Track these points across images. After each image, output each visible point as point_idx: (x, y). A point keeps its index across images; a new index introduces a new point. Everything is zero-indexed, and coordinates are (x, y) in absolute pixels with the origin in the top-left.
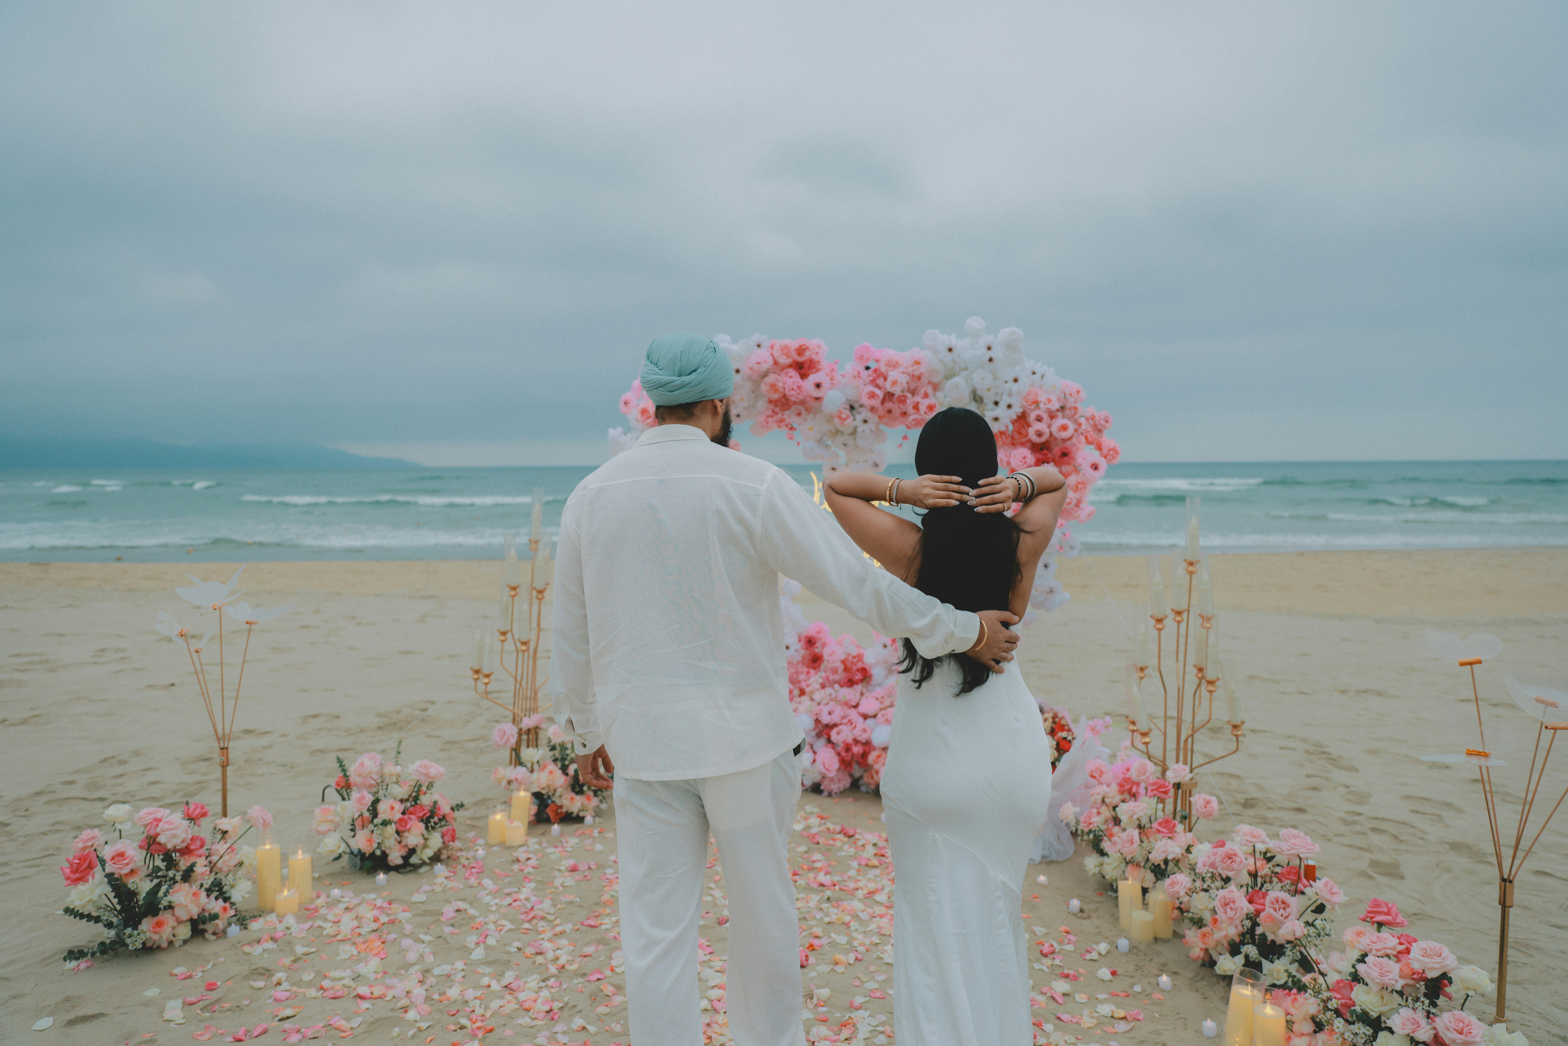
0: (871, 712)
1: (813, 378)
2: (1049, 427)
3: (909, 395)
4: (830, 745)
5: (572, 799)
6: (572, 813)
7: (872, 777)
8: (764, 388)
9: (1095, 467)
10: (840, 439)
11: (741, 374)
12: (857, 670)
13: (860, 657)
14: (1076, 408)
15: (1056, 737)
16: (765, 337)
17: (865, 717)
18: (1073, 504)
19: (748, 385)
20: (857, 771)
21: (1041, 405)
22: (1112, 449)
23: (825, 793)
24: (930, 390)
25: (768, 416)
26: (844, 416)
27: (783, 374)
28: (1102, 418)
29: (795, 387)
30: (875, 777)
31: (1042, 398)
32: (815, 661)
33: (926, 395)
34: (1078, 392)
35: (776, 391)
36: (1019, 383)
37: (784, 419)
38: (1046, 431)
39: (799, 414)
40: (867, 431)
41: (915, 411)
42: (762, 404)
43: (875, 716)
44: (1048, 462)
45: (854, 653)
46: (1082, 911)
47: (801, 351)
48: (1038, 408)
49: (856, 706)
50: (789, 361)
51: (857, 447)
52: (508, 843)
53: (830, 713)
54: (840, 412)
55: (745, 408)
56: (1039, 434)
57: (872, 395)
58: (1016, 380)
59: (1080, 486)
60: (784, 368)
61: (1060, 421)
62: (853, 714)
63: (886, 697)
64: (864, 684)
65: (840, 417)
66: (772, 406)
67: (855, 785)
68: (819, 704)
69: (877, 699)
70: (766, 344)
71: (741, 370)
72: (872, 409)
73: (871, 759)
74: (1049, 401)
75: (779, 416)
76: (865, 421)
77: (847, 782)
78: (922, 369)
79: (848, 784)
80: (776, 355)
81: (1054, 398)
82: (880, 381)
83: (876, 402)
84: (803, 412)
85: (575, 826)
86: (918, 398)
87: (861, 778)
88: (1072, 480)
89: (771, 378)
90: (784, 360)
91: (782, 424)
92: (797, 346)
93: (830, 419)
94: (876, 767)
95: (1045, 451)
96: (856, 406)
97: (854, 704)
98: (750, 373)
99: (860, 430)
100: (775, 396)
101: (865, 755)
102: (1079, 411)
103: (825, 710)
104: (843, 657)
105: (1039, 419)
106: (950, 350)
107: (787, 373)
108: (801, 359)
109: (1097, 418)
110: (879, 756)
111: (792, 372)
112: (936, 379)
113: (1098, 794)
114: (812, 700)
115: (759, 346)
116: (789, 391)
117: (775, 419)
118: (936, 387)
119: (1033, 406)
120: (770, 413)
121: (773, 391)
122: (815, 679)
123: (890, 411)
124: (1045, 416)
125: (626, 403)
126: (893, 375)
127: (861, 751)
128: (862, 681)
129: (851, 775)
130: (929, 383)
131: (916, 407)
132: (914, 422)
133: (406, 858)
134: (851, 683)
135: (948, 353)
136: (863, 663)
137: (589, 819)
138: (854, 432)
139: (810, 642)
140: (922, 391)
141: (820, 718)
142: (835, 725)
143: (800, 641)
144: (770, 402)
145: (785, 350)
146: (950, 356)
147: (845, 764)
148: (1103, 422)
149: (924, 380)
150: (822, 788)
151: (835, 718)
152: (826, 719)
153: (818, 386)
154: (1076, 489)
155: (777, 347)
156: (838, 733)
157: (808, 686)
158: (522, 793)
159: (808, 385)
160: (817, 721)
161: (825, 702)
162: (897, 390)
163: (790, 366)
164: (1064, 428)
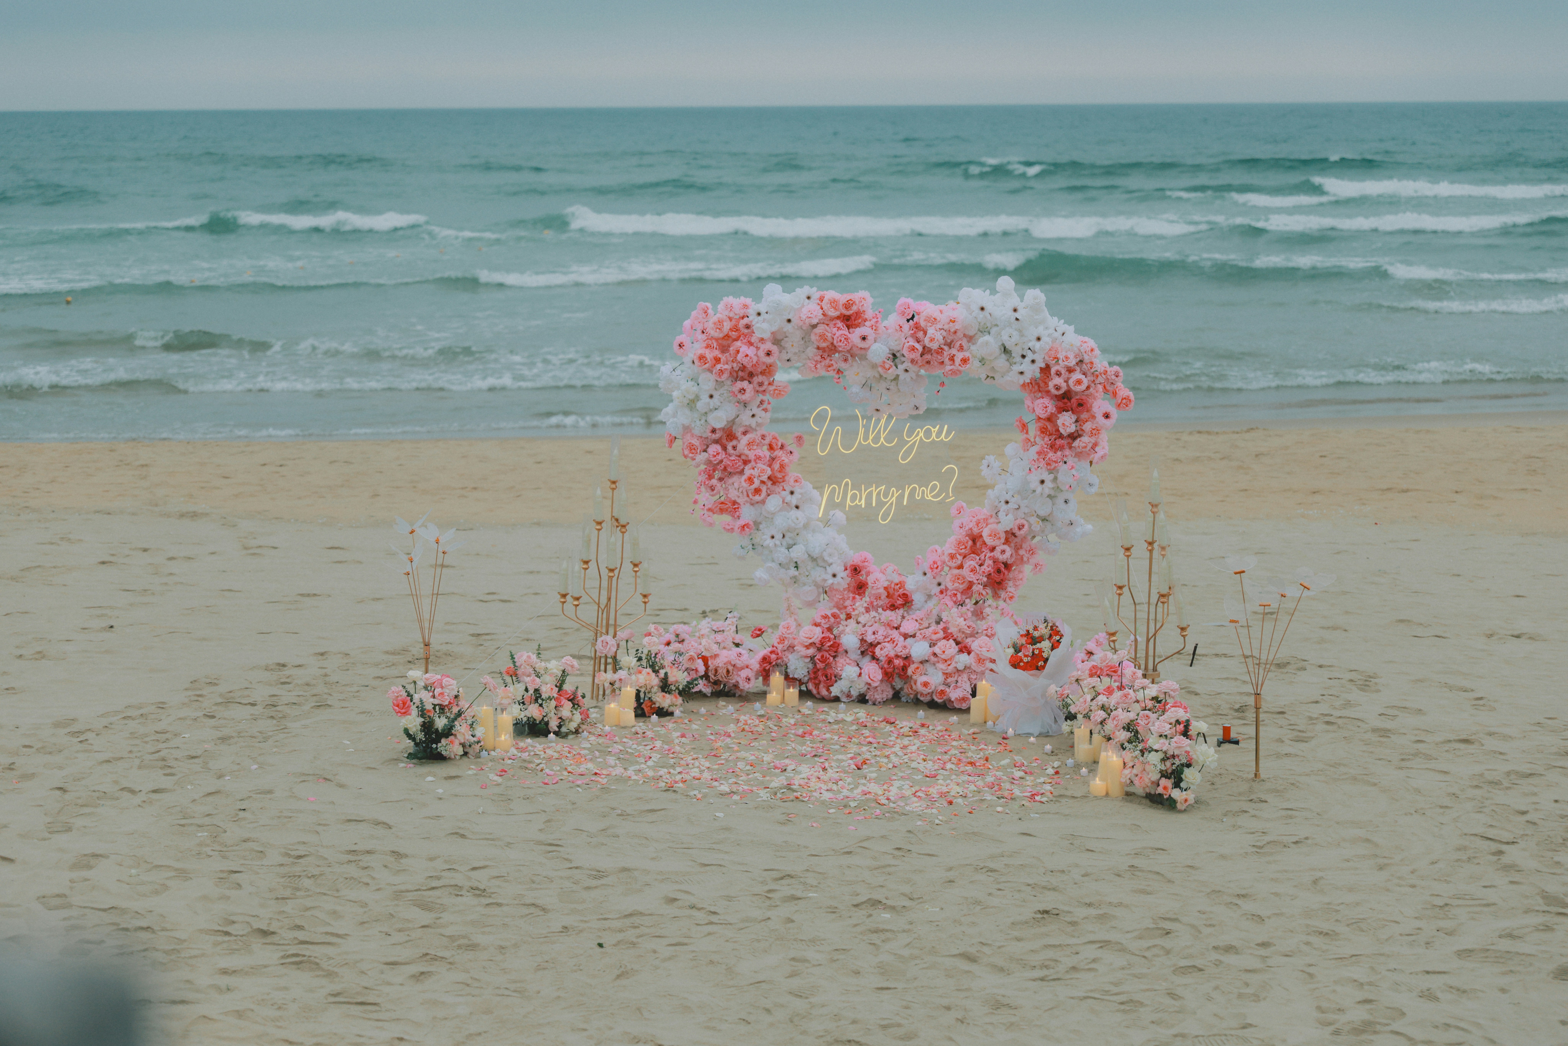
0: (910, 631)
1: (859, 332)
2: (1066, 381)
3: (946, 348)
4: (875, 661)
5: (664, 696)
6: (663, 708)
7: (911, 688)
8: (813, 338)
9: (1107, 416)
10: (884, 385)
11: (792, 324)
12: (899, 596)
13: (901, 584)
14: (1092, 363)
15: (1052, 641)
16: (815, 289)
17: (906, 636)
18: (1089, 448)
19: (799, 334)
20: (898, 683)
21: (1060, 362)
22: (1125, 398)
23: (870, 703)
24: (964, 343)
25: (817, 361)
26: (887, 366)
27: (831, 325)
28: (1113, 373)
29: (843, 339)
30: (914, 687)
31: (1061, 356)
32: (860, 588)
33: (961, 348)
34: (1092, 350)
35: (825, 340)
36: (1041, 342)
37: (832, 365)
38: (1064, 385)
39: (846, 360)
40: (908, 379)
41: (951, 362)
42: (811, 351)
43: (914, 636)
44: (1067, 411)
45: (897, 581)
46: (1052, 752)
47: (847, 306)
48: (1057, 363)
49: (897, 628)
50: (837, 314)
51: (899, 390)
52: (622, 724)
53: (874, 633)
54: (884, 362)
55: (795, 354)
56: (1058, 388)
57: (913, 349)
58: (1039, 339)
59: (1094, 432)
60: (832, 319)
61: (1077, 376)
62: (895, 634)
63: (924, 619)
64: (906, 608)
65: (884, 367)
66: (820, 352)
67: (896, 696)
68: (864, 626)
69: (916, 620)
70: (816, 295)
71: (792, 320)
72: (912, 361)
73: (910, 671)
74: (1067, 358)
75: (827, 361)
76: (906, 371)
77: (889, 693)
78: (957, 326)
79: (890, 696)
80: (825, 308)
81: (1071, 356)
82: (920, 334)
83: (916, 355)
84: (850, 358)
85: (668, 718)
86: (954, 351)
87: (902, 689)
88: (1088, 427)
89: (820, 329)
90: (833, 313)
91: (829, 369)
92: (845, 301)
93: (874, 366)
94: (914, 677)
95: (1066, 400)
96: (898, 355)
97: (896, 625)
98: (801, 323)
99: (901, 378)
100: (824, 345)
101: (905, 668)
102: (1095, 366)
103: (870, 631)
104: (886, 584)
105: (1058, 374)
106: (982, 309)
107: (835, 324)
108: (848, 313)
109: (1109, 373)
110: (918, 668)
111: (840, 324)
112: (971, 333)
113: (1073, 677)
114: (858, 623)
115: (809, 298)
116: (837, 342)
117: (823, 364)
118: (970, 339)
119: (1054, 362)
120: (819, 358)
121: (822, 341)
122: (861, 604)
123: (928, 362)
124: (1063, 371)
125: (681, 346)
126: (931, 331)
127: (902, 664)
128: (903, 605)
129: (893, 688)
130: (965, 335)
131: (952, 359)
132: (950, 373)
133: (560, 727)
134: (893, 607)
135: (980, 312)
136: (905, 590)
137: (677, 713)
138: (897, 378)
139: (856, 570)
140: (958, 344)
141: (865, 638)
142: (879, 643)
143: (846, 569)
144: (818, 348)
145: (834, 303)
146: (981, 315)
147: (888, 676)
148: (1113, 377)
149: (960, 334)
150: (867, 698)
151: (879, 637)
152: (870, 638)
153: (864, 338)
154: (1092, 435)
155: (826, 300)
156: (881, 649)
157: (854, 610)
158: (629, 688)
159: (855, 336)
160: (863, 641)
161: (870, 624)
162: (934, 346)
163: (838, 318)
164: (1079, 382)
